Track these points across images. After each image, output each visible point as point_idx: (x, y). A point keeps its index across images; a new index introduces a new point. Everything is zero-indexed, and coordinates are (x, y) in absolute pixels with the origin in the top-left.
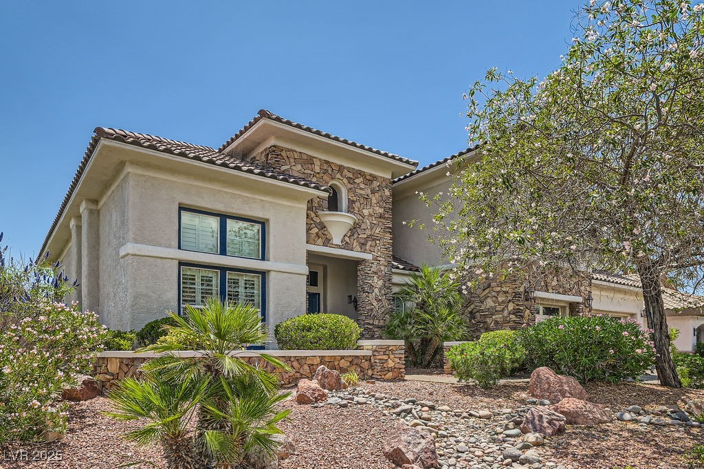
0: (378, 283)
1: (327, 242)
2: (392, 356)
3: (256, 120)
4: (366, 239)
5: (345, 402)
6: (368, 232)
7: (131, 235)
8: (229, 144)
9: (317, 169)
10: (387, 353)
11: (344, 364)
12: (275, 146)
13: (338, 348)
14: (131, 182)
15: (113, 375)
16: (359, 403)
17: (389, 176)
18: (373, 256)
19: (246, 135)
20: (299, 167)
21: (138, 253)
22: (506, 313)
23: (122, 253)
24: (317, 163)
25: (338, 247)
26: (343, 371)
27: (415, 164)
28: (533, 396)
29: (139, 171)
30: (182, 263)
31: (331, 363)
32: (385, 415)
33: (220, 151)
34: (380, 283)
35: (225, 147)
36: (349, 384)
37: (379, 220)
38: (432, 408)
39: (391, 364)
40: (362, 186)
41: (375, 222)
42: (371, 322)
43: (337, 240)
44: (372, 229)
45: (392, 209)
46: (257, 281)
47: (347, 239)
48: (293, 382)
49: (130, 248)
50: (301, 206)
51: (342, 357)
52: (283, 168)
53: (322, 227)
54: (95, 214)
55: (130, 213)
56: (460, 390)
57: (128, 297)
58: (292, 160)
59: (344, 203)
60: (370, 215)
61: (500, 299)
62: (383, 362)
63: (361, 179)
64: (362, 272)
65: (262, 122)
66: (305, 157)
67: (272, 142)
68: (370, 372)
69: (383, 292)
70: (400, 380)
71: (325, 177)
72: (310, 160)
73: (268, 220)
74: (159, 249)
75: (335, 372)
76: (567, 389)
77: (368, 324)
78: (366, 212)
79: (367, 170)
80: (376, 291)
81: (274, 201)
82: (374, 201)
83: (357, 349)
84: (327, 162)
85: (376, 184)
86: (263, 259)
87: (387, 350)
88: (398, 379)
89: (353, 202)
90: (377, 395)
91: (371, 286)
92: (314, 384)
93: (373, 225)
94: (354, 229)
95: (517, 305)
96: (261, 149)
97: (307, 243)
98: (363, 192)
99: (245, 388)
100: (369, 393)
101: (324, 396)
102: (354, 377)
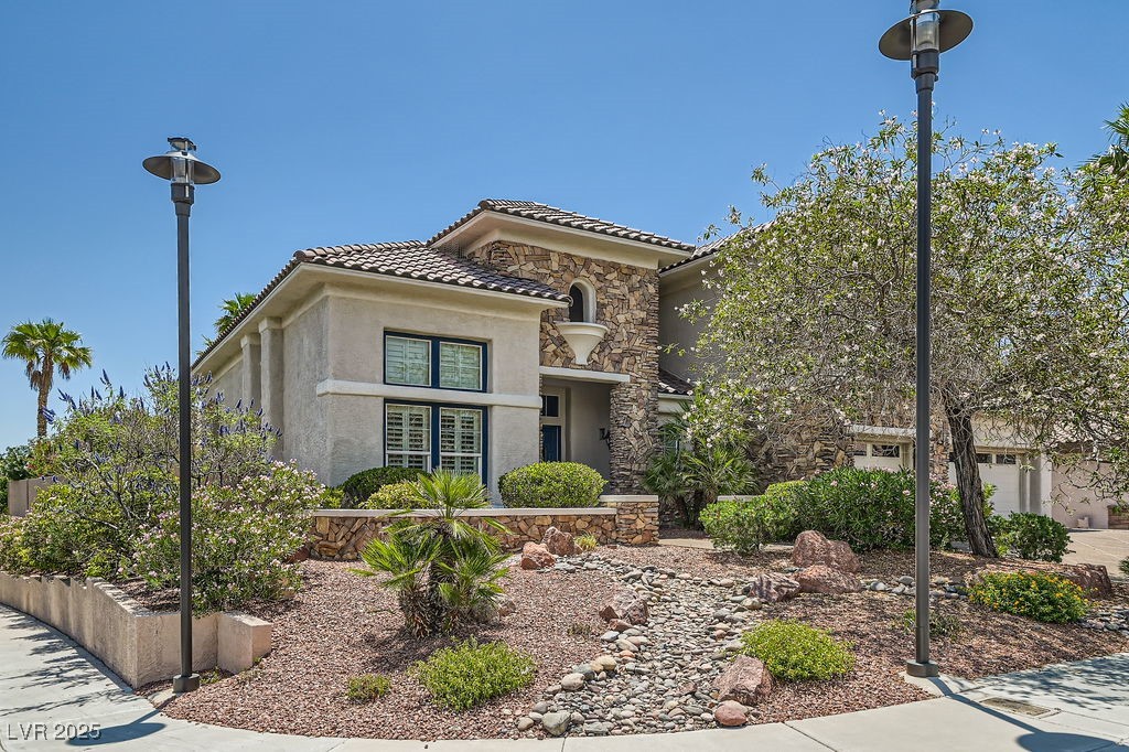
0: (638, 413)
1: (568, 362)
2: (641, 516)
3: (476, 213)
4: (622, 356)
5: (573, 567)
6: (625, 345)
7: (330, 370)
8: (440, 236)
9: (555, 266)
10: (635, 511)
11: (580, 524)
12: (499, 242)
13: (574, 505)
14: (331, 306)
15: (322, 536)
16: (588, 569)
17: (653, 266)
18: (630, 379)
19: (462, 229)
20: (531, 266)
21: (338, 391)
22: (810, 456)
23: (319, 390)
24: (555, 258)
25: (583, 367)
26: (580, 533)
27: (690, 249)
28: (794, 564)
29: (340, 294)
30: (387, 400)
31: (566, 525)
32: (612, 581)
33: (429, 243)
34: (641, 413)
35: (435, 240)
36: (585, 548)
37: (640, 327)
38: (672, 576)
39: (640, 525)
40: (617, 283)
41: (633, 331)
42: (628, 467)
43: (581, 359)
44: (629, 340)
45: (659, 312)
46: (477, 416)
47: (595, 357)
48: (518, 547)
49: (330, 385)
50: (533, 320)
51: (579, 517)
52: (510, 269)
53: (561, 342)
54: (278, 335)
55: (329, 343)
56: (714, 557)
57: (328, 443)
58: (522, 258)
59: (591, 309)
60: (628, 322)
61: (804, 437)
62: (630, 522)
63: (615, 274)
64: (616, 400)
65: (484, 215)
66: (538, 252)
67: (496, 236)
68: (614, 535)
69: (645, 426)
70: (651, 545)
71: (566, 276)
72: (545, 256)
73: (490, 341)
74: (363, 384)
75: (567, 535)
76: (834, 556)
77: (624, 469)
78: (621, 318)
79: (624, 261)
80: (636, 424)
81: (498, 315)
82: (633, 302)
83: (599, 506)
84: (568, 256)
85: (635, 279)
86: (484, 391)
87: (635, 508)
88: (650, 543)
89: (604, 306)
90: (613, 561)
91: (629, 419)
92: (542, 548)
93: (630, 336)
94: (604, 344)
95: (826, 445)
96: (483, 243)
97: (541, 364)
98: (617, 292)
99: (470, 549)
100: (604, 559)
101: (550, 562)
102: (591, 540)
